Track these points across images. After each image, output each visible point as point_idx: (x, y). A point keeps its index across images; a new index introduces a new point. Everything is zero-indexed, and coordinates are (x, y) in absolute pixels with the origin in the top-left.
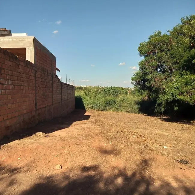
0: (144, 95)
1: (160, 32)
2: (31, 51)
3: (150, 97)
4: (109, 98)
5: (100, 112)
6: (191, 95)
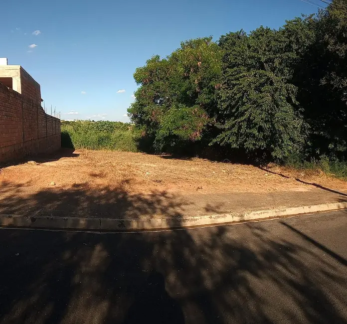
0: (141, 130)
1: (158, 57)
2: (17, 81)
3: (148, 132)
4: (102, 134)
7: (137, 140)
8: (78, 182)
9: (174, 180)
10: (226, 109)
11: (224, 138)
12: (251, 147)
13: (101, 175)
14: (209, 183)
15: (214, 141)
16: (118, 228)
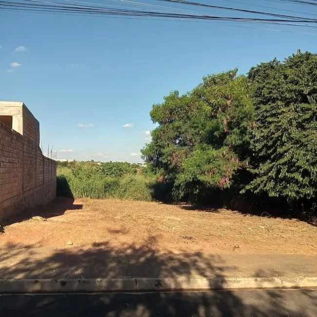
0: (158, 175)
1: (177, 93)
2: (19, 120)
3: (166, 177)
4: (110, 179)
5: (96, 200)
6: (213, 174)
7: (151, 186)
8: (98, 240)
9: (206, 238)
10: (260, 150)
11: (259, 185)
12: (294, 194)
13: (123, 231)
14: (246, 242)
15: (248, 187)
16: (155, 288)
